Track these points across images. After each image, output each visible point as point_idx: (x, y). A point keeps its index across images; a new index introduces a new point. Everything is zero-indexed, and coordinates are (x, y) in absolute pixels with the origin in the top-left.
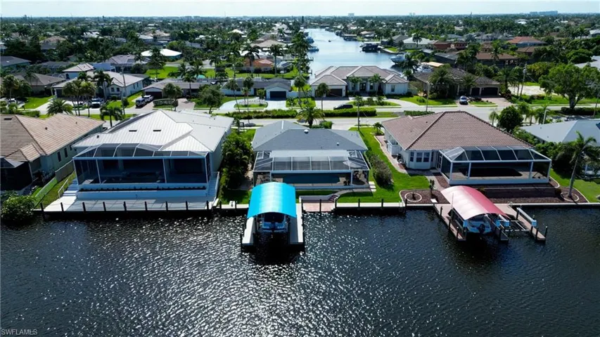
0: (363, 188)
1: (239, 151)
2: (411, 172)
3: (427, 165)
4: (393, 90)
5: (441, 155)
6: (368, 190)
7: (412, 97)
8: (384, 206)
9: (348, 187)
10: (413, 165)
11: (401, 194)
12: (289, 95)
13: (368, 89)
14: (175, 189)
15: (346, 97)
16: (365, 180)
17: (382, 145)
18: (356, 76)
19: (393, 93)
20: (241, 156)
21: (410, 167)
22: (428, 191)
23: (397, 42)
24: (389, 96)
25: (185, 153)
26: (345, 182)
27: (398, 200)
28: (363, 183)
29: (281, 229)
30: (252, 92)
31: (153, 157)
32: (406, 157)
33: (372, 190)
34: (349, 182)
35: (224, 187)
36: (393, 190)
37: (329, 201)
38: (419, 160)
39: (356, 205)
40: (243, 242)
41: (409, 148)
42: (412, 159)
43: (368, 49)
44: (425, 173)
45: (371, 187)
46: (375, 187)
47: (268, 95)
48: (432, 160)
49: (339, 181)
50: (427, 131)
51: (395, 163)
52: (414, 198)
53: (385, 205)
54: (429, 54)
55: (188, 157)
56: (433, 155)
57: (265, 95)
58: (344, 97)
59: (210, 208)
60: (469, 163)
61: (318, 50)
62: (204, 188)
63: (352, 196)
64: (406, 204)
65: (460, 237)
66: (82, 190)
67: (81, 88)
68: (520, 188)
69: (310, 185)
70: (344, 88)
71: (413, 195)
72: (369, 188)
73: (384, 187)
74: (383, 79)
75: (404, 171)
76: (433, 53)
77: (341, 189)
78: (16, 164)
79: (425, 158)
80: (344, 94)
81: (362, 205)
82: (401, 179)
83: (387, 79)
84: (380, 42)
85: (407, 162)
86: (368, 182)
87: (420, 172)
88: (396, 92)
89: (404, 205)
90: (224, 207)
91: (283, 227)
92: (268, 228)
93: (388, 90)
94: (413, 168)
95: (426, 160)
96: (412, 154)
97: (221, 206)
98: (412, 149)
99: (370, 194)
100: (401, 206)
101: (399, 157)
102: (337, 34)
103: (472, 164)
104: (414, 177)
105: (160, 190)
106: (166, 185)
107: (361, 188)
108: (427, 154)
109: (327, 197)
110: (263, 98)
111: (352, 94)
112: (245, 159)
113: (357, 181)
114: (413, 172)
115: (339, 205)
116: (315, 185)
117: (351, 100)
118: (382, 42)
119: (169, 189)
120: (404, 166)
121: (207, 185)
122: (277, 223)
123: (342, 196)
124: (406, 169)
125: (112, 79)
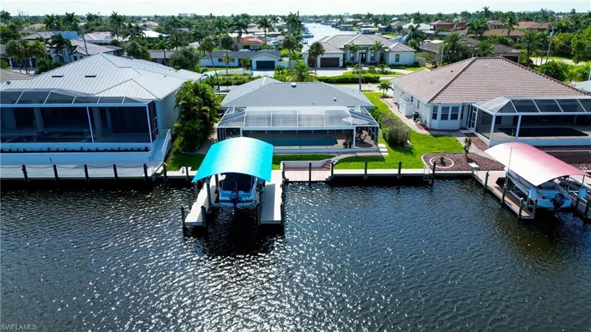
0: (370, 152)
1: (197, 99)
2: (434, 133)
3: (455, 124)
4: (397, 60)
5: (475, 109)
6: (378, 154)
7: (420, 67)
8: (402, 172)
9: (350, 150)
10: (437, 124)
11: (424, 158)
12: (277, 64)
13: (369, 60)
14: (105, 151)
15: (344, 67)
16: (372, 142)
17: (391, 107)
18: (355, 44)
19: (397, 63)
20: (200, 108)
21: (433, 127)
22: (461, 156)
23: (396, 27)
24: (393, 66)
25: (119, 99)
26: (345, 144)
27: (421, 166)
28: (371, 146)
29: (247, 201)
30: (236, 63)
31: (72, 105)
32: (426, 114)
33: (383, 154)
34: (351, 144)
35: (178, 150)
36: (412, 153)
37: (323, 167)
38: (444, 117)
39: (362, 172)
40: (187, 220)
41: (432, 100)
42: (434, 117)
43: (366, 33)
44: (454, 133)
45: (381, 150)
46: (386, 150)
47: (254, 65)
48: (462, 118)
49: (337, 143)
50: (453, 80)
51: (411, 124)
52: (443, 164)
53: (404, 171)
54: (431, 34)
55: (122, 104)
56: (463, 111)
57: (251, 66)
58: (341, 67)
59: (150, 174)
60: (517, 117)
61: (313, 37)
62: (146, 150)
63: (354, 161)
64: (434, 170)
65: (524, 214)
67: (28, 48)
69: (297, 147)
70: (341, 57)
71: (442, 159)
72: (378, 151)
73: (399, 150)
74: (386, 48)
75: (426, 132)
76: (436, 33)
77: (339, 154)
79: (452, 115)
80: (341, 64)
81: (370, 172)
82: (422, 141)
83: (391, 47)
84: (377, 29)
85: (428, 122)
86: (376, 142)
87: (447, 133)
88: (401, 62)
89: (431, 172)
90: (169, 174)
91: (251, 198)
92: (228, 199)
93: (391, 59)
94: (436, 128)
95: (454, 117)
96: (435, 108)
97: (165, 174)
98: (435, 101)
99: (381, 159)
100: (427, 172)
101: (416, 117)
102: (333, 26)
103: (523, 117)
104: (440, 139)
105: (84, 151)
106: (93, 145)
107: (367, 152)
108: (455, 109)
109: (320, 163)
110: (248, 69)
111: (350, 65)
112: (206, 111)
113: (361, 143)
114: (437, 133)
115: (337, 172)
116: (303, 147)
117: (350, 70)
118: (380, 28)
119: (97, 151)
120: (424, 126)
121: (150, 145)
122: (241, 193)
123: (341, 161)
124: (427, 129)
125: (76, 47)
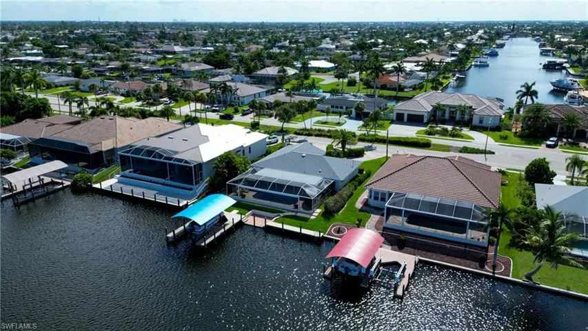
4: (481, 122)
11: (333, 226)
15: (429, 123)
19: (481, 125)
21: (370, 204)
31: (161, 160)
38: (376, 198)
41: (368, 185)
42: (371, 196)
45: (314, 214)
46: (317, 214)
52: (338, 231)
55: (182, 164)
56: (389, 196)
58: (425, 123)
59: (181, 205)
60: (402, 210)
62: (191, 189)
65: (327, 273)
66: (122, 176)
68: (448, 246)
70: (426, 115)
71: (340, 228)
72: (311, 214)
73: (325, 217)
75: (360, 206)
78: (92, 150)
79: (382, 198)
80: (426, 120)
81: (286, 227)
82: (348, 212)
83: (478, 109)
88: (484, 124)
93: (476, 121)
96: (371, 191)
98: (370, 187)
99: (307, 220)
104: (361, 213)
105: (164, 185)
106: (169, 182)
109: (273, 215)
115: (268, 223)
119: (170, 186)
121: (194, 187)
123: (283, 216)
124: (366, 204)
125: (238, 89)
